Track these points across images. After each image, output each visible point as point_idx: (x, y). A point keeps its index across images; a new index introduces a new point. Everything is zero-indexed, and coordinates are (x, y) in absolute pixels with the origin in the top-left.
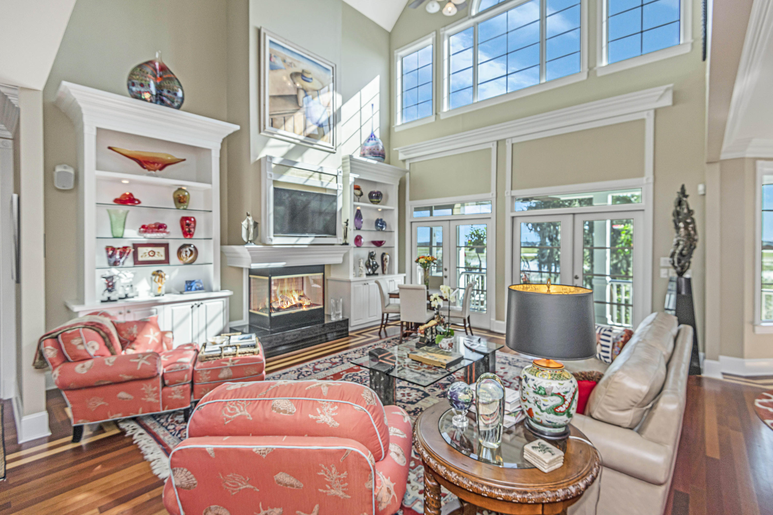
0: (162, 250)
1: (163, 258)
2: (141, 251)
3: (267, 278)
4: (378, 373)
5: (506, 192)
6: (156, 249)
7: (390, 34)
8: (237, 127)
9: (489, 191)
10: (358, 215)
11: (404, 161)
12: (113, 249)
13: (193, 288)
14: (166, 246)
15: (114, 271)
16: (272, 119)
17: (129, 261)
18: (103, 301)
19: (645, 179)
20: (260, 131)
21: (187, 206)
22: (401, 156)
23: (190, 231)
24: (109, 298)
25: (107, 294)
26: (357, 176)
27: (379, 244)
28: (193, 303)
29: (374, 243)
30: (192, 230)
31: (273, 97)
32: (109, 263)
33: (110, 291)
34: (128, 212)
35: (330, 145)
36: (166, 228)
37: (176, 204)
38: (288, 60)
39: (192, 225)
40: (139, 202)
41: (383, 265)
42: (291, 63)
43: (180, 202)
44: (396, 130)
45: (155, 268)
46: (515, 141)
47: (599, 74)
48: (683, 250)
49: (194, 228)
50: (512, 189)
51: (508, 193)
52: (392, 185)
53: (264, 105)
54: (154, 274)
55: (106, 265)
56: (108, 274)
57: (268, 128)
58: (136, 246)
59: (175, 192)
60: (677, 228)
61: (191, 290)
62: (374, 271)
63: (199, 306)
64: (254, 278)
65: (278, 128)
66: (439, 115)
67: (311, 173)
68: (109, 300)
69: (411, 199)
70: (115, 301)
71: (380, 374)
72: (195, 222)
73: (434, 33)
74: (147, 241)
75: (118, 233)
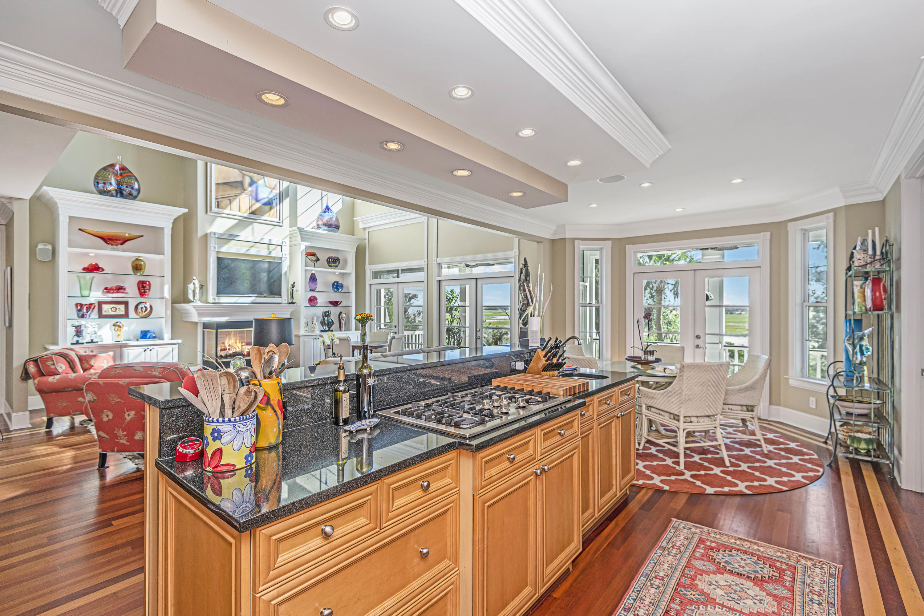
0: (122, 307)
1: (123, 313)
2: (105, 307)
3: (215, 330)
6: (117, 306)
8: (186, 210)
10: (313, 279)
11: (364, 229)
12: (81, 305)
13: (148, 336)
14: (126, 304)
15: (83, 322)
16: (218, 202)
17: (94, 314)
18: (72, 344)
19: (514, 252)
20: (207, 212)
21: (143, 272)
22: (361, 226)
23: (145, 292)
24: (77, 341)
25: (76, 339)
26: (308, 244)
27: (335, 304)
28: (146, 348)
29: (331, 303)
30: (147, 291)
31: (218, 184)
32: (78, 316)
33: (78, 336)
34: (94, 277)
35: (277, 220)
36: (125, 289)
37: (134, 272)
39: (148, 287)
40: (103, 270)
41: (340, 323)
43: (137, 270)
49: (149, 289)
52: (350, 251)
53: (211, 191)
54: (114, 325)
55: (77, 318)
56: (77, 324)
57: (214, 209)
58: (100, 304)
59: (133, 262)
61: (146, 338)
62: (329, 328)
63: (151, 350)
64: (208, 332)
65: (224, 209)
67: (252, 244)
68: (77, 343)
69: (370, 264)
70: (83, 344)
72: (150, 284)
74: (109, 299)
75: (85, 293)
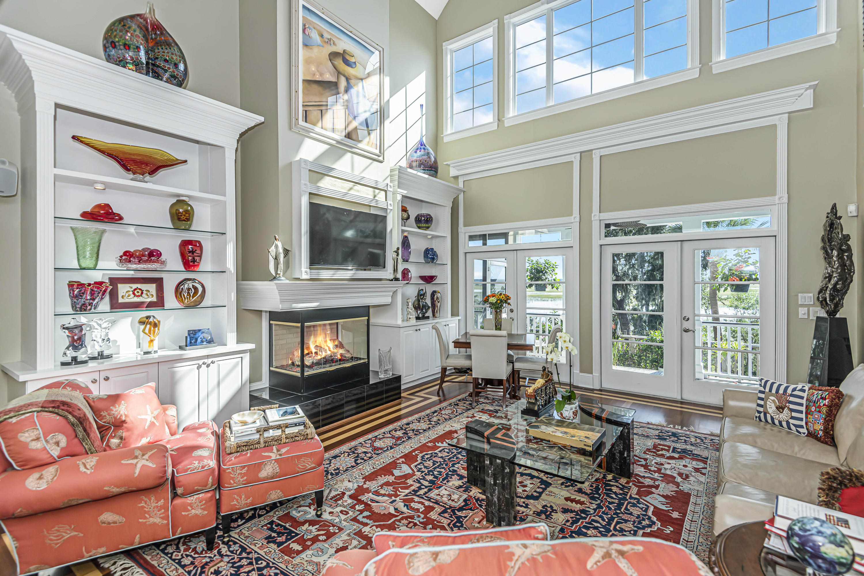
0: (152, 288)
1: (154, 299)
2: (123, 289)
3: (299, 325)
4: (498, 461)
5: (593, 215)
6: (144, 287)
7: (435, 23)
9: (571, 214)
10: (405, 243)
11: (456, 178)
12: (81, 285)
13: (199, 340)
14: (159, 282)
15: (83, 319)
16: (306, 111)
17: (105, 305)
18: (63, 364)
19: (777, 197)
20: (291, 127)
21: (190, 225)
22: (453, 172)
23: (194, 261)
24: (74, 359)
25: (71, 353)
26: (404, 192)
27: (429, 279)
28: (201, 362)
29: (423, 278)
30: (197, 258)
31: (307, 82)
32: (74, 306)
33: (76, 349)
34: (104, 231)
35: (377, 152)
36: (160, 255)
37: (173, 224)
38: (326, 35)
39: (198, 251)
40: (121, 218)
41: (434, 306)
42: (330, 40)
43: (179, 219)
44: (446, 140)
45: (143, 314)
46: (604, 152)
47: (716, 70)
48: (836, 283)
49: (200, 256)
50: (600, 212)
51: (596, 215)
52: (444, 206)
53: (297, 92)
54: (141, 322)
55: (70, 310)
56: (73, 323)
57: (301, 123)
58: (114, 281)
59: (172, 206)
60: (828, 257)
61: (195, 344)
62: (424, 314)
63: (208, 366)
64: (276, 325)
65: (314, 123)
66: (503, 122)
68: (74, 361)
69: (465, 225)
70: (85, 362)
71: (502, 463)
72: (201, 247)
73: (496, 21)
74: (130, 274)
75: (88, 263)
